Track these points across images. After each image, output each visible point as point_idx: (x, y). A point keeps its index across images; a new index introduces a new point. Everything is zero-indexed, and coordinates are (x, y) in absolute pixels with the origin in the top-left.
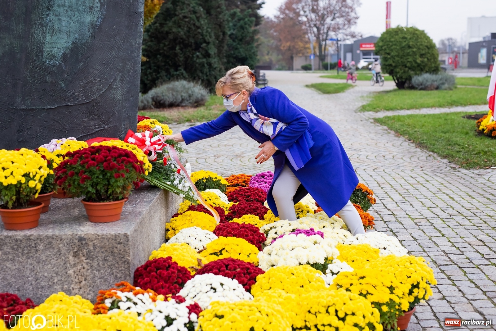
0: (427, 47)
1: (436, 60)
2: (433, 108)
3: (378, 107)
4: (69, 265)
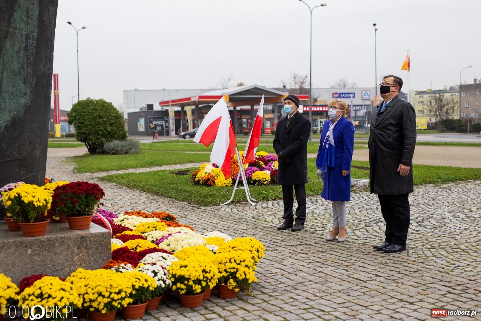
0: (115, 117)
1: (123, 128)
2: (138, 169)
3: (92, 169)
4: (74, 254)
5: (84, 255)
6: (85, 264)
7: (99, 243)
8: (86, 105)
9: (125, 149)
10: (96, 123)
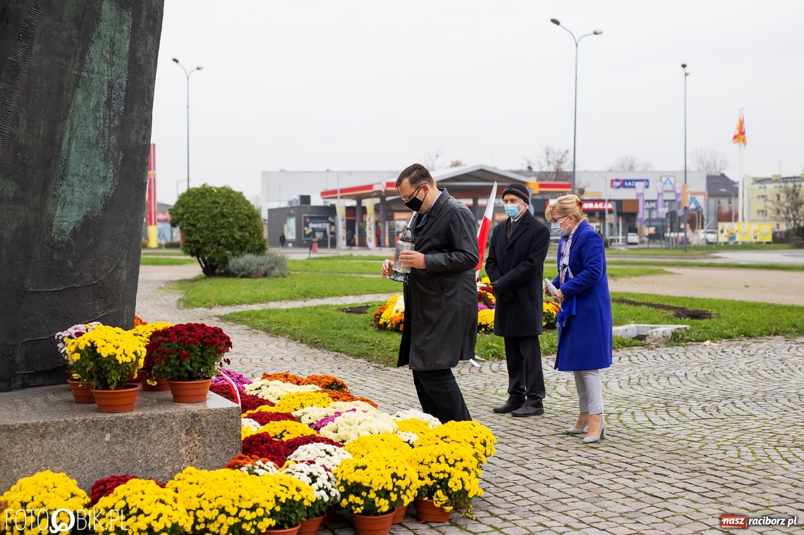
5: (196, 446)
6: (198, 460)
7: (221, 425)
8: (200, 196)
9: (263, 269)
10: (217, 226)
